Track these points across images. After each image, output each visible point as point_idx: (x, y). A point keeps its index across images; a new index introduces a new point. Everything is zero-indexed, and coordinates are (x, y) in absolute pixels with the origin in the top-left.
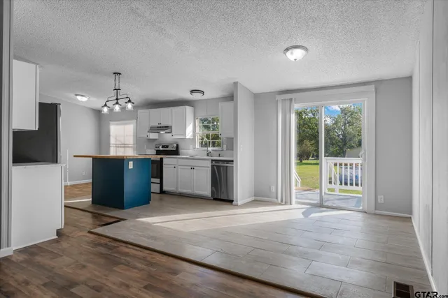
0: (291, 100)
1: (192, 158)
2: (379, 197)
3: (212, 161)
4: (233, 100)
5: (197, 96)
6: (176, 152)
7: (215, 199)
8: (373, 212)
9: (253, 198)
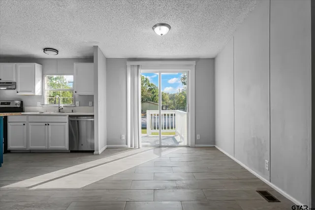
0: (138, 66)
2: (197, 135)
3: (69, 116)
5: (51, 55)
6: (20, 109)
7: (72, 152)
8: (194, 146)
9: (106, 147)
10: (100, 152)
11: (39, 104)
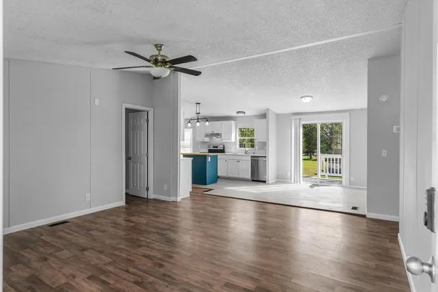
0: (300, 119)
1: (235, 155)
2: (352, 178)
3: (252, 157)
4: (266, 118)
5: (241, 115)
6: (223, 151)
7: (253, 181)
9: (275, 180)
10: (270, 182)
11: (233, 148)
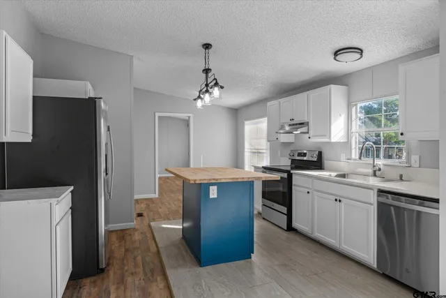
6: (318, 164)
11: (343, 157)
